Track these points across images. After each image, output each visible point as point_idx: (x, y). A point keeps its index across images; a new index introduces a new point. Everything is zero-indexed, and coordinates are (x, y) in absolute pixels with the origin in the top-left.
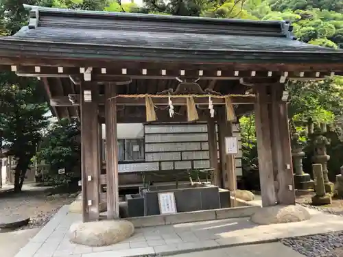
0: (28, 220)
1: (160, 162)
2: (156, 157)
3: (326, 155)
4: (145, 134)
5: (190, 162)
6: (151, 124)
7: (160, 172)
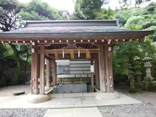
0: (24, 92)
1: (75, 74)
2: (74, 72)
3: (140, 73)
4: (70, 64)
5: (87, 74)
6: (72, 60)
7: (75, 78)
